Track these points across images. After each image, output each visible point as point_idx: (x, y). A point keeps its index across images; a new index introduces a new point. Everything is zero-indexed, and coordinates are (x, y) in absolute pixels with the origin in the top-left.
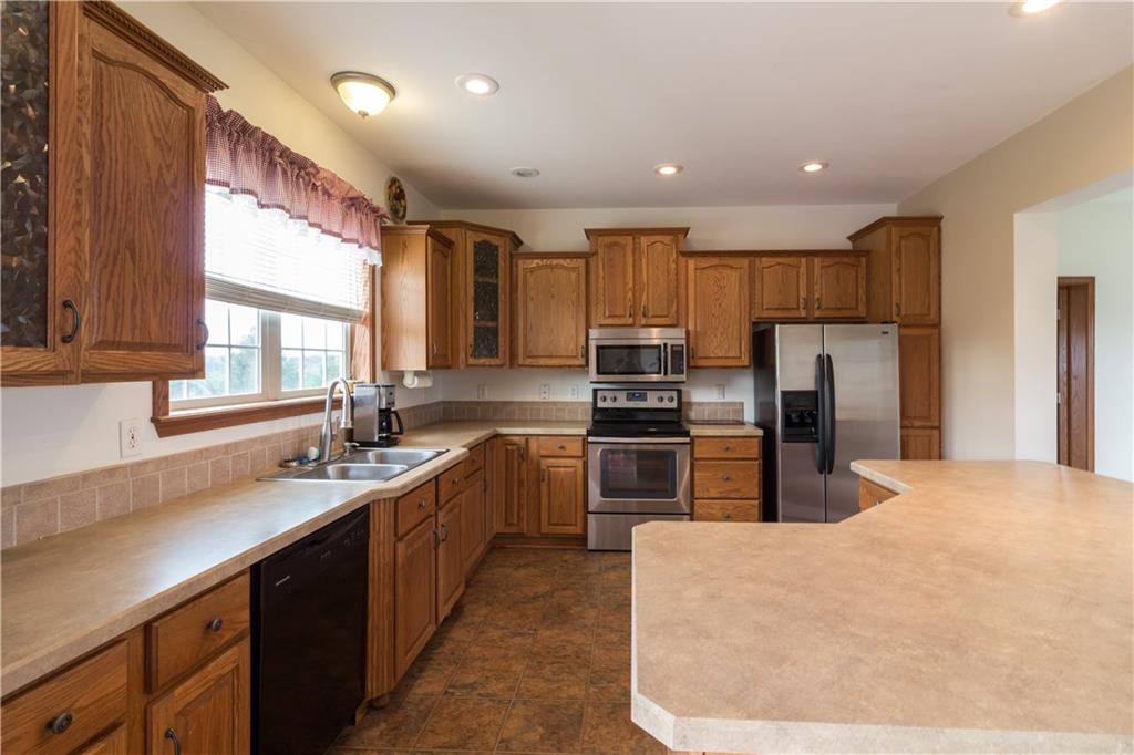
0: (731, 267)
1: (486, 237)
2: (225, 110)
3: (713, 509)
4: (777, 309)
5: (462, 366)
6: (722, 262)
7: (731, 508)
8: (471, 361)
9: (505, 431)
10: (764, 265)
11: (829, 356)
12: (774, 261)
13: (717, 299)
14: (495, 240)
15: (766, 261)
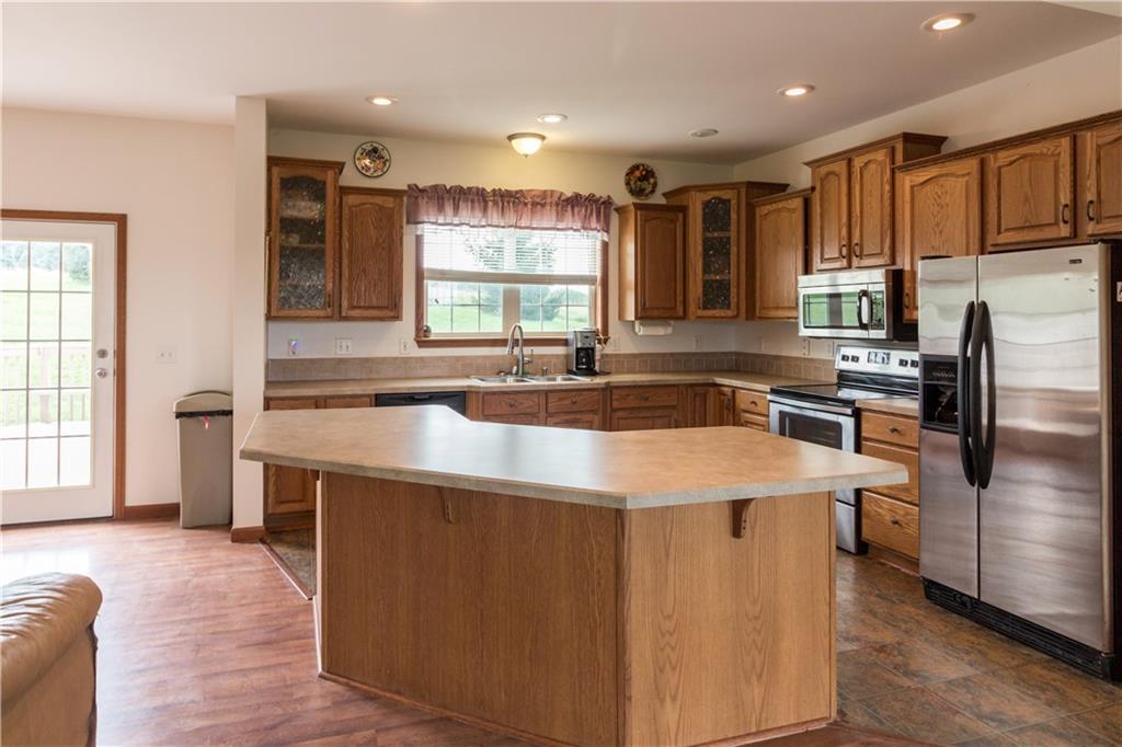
0: (953, 175)
1: (715, 193)
2: (448, 187)
3: (881, 507)
4: (1022, 228)
5: (693, 318)
6: (944, 171)
7: (902, 512)
8: (700, 313)
9: (720, 380)
10: (1001, 162)
11: (984, 306)
12: (1014, 153)
13: (938, 225)
14: (726, 195)
15: (1004, 156)
